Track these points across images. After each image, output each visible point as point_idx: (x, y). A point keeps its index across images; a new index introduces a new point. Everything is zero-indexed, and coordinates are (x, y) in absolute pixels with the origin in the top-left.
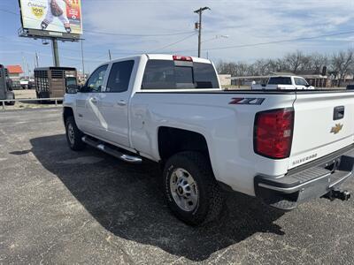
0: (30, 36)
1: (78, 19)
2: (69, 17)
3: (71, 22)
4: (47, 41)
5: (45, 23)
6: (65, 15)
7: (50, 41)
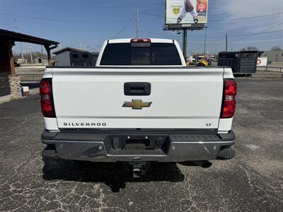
0: (170, 29)
1: (205, 11)
2: (198, 11)
3: (198, 15)
4: (180, 31)
5: (180, 19)
6: (195, 10)
7: (182, 31)
